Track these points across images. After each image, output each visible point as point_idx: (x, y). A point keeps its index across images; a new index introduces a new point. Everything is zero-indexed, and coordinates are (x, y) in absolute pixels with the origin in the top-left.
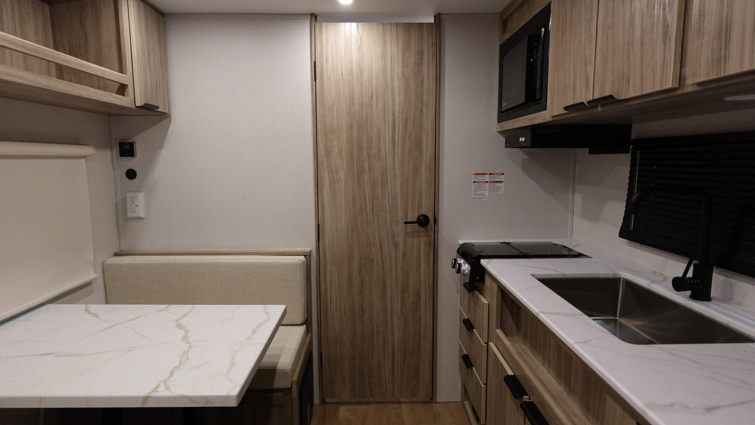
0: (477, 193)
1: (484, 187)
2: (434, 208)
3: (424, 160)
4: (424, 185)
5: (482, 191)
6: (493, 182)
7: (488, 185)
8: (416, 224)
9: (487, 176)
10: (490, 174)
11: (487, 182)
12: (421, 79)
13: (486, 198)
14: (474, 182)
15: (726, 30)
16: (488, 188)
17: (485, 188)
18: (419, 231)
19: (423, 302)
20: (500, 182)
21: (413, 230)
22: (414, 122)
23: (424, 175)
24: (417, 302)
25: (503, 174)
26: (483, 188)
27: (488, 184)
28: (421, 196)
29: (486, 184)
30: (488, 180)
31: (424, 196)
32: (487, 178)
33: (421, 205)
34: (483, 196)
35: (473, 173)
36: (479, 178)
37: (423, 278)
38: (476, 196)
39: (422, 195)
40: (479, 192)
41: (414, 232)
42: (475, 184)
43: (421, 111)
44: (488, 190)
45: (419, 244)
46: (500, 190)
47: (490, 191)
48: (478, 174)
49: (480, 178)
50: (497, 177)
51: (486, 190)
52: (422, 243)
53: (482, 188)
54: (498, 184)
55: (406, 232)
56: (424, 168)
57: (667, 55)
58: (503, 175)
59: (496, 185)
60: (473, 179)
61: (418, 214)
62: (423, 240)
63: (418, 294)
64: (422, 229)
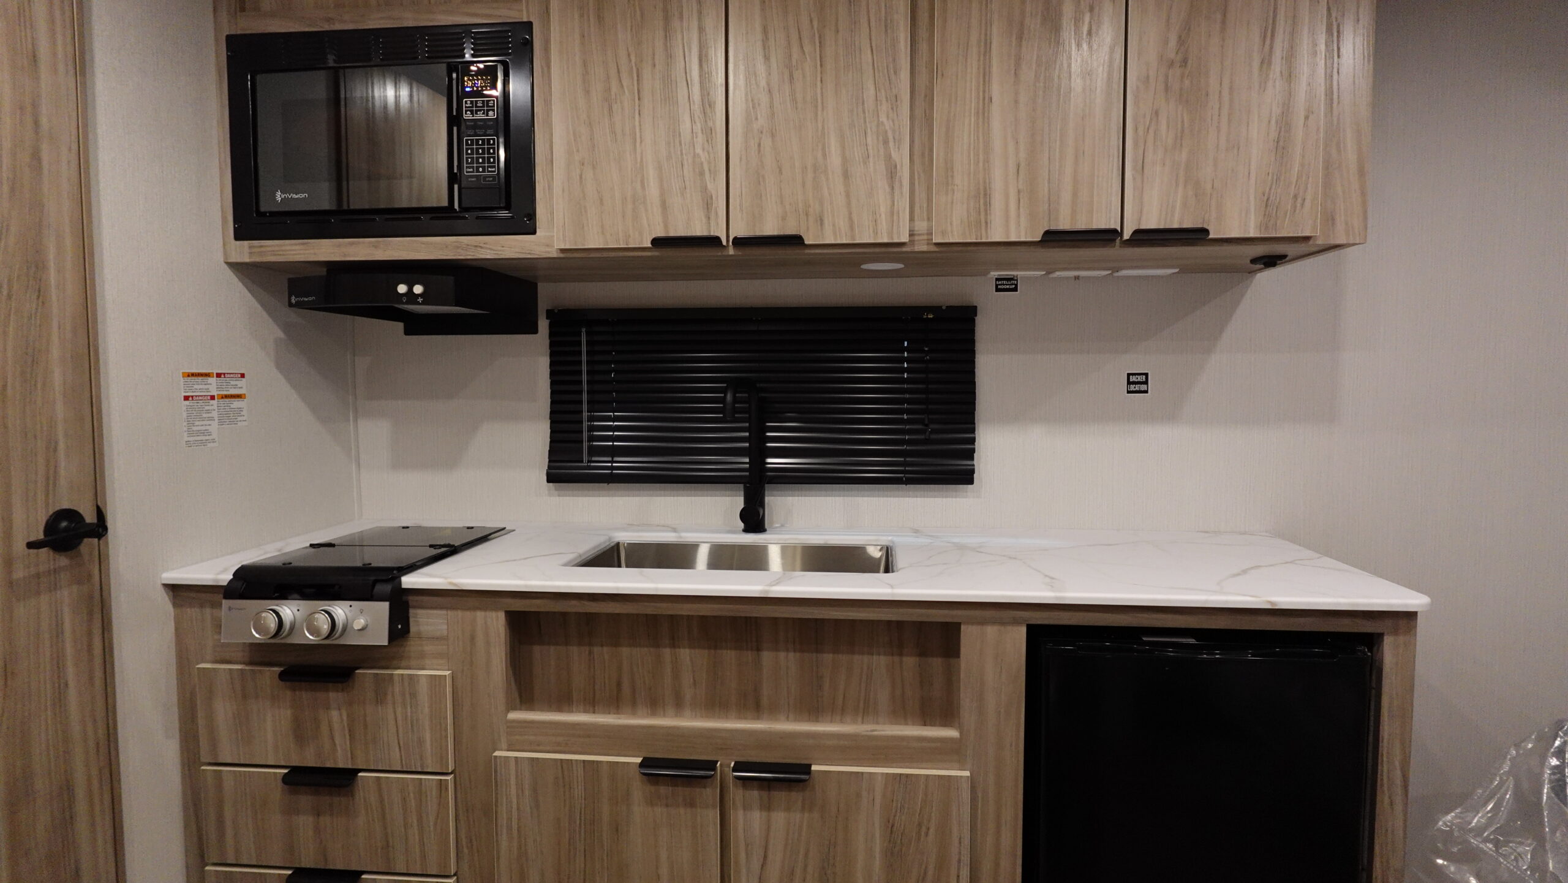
0: (195, 428)
1: (208, 412)
2: (94, 484)
3: (55, 324)
4: (60, 410)
5: (204, 423)
6: (226, 397)
7: (215, 407)
8: (44, 551)
9: (213, 380)
10: (219, 375)
11: (213, 398)
12: (30, 46)
13: (213, 441)
14: (186, 398)
15: (985, 195)
16: (215, 414)
17: (210, 415)
18: (55, 570)
19: (81, 807)
20: (239, 396)
21: (33, 570)
22: (12, 190)
23: (57, 377)
24: (66, 821)
25: (243, 376)
26: (207, 415)
27: (214, 402)
28: (52, 447)
29: (212, 402)
30: (215, 393)
31: (62, 446)
32: (213, 386)
33: (55, 477)
34: (207, 438)
35: (183, 373)
36: (196, 387)
37: (76, 728)
38: (191, 439)
39: (56, 443)
40: (199, 426)
41: (38, 576)
42: (187, 402)
43: (36, 156)
44: (217, 421)
45: (57, 612)
46: (239, 418)
47: (221, 423)
48: (193, 375)
49: (199, 387)
50: (233, 383)
51: (212, 419)
52: (66, 610)
53: (205, 415)
54: (236, 404)
55: (11, 584)
56: (55, 353)
57: (898, 201)
58: (242, 379)
59: (232, 406)
60: (183, 390)
61: (48, 511)
62: (67, 596)
63: (67, 789)
64: (63, 561)
